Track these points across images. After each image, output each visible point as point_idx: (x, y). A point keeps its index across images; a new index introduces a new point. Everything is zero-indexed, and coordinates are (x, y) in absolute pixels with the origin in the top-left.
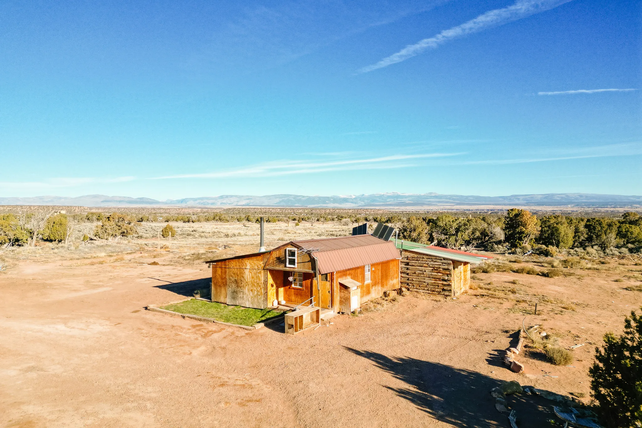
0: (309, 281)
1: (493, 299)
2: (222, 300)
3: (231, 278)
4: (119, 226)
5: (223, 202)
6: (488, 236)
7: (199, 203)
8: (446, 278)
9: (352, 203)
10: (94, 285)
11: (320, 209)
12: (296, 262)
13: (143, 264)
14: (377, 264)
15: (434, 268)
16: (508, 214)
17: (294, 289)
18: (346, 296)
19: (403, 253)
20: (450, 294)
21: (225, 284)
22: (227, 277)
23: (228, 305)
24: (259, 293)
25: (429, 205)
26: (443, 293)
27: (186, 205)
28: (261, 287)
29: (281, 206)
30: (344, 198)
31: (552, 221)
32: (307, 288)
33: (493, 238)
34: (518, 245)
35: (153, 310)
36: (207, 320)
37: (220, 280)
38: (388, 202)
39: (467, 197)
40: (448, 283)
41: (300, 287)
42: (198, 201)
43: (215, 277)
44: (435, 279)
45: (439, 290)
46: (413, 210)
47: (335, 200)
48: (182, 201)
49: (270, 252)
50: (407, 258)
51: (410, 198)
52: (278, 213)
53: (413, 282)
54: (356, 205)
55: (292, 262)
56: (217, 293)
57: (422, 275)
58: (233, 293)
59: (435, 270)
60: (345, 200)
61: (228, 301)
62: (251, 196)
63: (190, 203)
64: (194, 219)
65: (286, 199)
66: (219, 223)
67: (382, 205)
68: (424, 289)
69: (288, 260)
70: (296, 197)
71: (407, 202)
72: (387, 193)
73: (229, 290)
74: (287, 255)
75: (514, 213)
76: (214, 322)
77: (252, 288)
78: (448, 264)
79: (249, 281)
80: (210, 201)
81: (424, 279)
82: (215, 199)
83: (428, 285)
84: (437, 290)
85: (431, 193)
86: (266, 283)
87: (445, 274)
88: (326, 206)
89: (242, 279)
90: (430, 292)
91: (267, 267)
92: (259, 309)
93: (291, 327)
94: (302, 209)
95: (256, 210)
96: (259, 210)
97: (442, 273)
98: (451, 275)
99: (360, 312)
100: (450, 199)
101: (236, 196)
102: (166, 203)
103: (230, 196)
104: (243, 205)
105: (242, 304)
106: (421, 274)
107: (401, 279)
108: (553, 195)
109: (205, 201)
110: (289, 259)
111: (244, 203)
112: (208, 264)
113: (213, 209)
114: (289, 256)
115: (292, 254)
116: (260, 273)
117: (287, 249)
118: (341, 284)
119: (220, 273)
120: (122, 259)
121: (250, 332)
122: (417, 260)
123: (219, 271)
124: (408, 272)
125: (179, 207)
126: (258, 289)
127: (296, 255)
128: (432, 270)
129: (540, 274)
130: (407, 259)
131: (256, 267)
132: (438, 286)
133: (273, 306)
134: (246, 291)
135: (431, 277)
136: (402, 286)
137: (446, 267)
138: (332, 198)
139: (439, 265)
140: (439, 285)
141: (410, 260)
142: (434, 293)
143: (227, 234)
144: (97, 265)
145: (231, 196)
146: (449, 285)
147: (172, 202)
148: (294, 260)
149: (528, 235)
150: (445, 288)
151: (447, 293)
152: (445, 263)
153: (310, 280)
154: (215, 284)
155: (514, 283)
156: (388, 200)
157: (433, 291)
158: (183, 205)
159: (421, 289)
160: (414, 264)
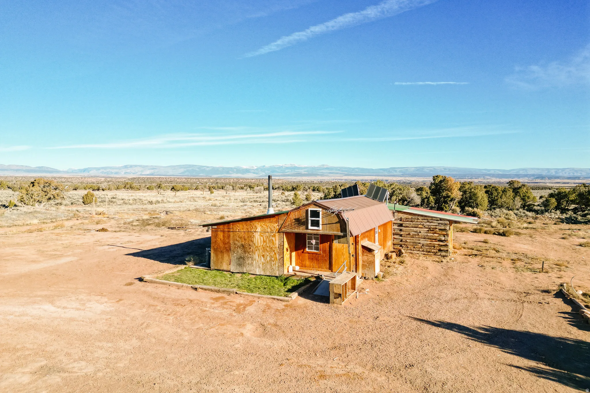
0: (327, 245)
1: (487, 259)
2: (225, 267)
3: (236, 242)
4: (45, 192)
5: (127, 171)
6: (407, 201)
7: (102, 172)
8: (443, 238)
9: (254, 173)
10: (51, 255)
11: (224, 179)
12: (321, 223)
13: (91, 231)
14: (381, 226)
15: (430, 228)
16: (434, 180)
17: (308, 253)
18: (370, 259)
19: (395, 214)
20: (447, 254)
21: (228, 250)
22: (231, 242)
23: (232, 273)
24: (273, 259)
25: (322, 175)
26: (439, 254)
27: (88, 174)
28: (275, 252)
29: (185, 176)
30: (246, 169)
31: (467, 187)
32: (324, 251)
33: (412, 203)
34: (445, 208)
35: (151, 282)
36: (227, 291)
37: (221, 245)
38: (286, 172)
39: (354, 169)
40: (445, 243)
41: (315, 251)
42: (101, 170)
43: (216, 241)
44: (431, 239)
45: (435, 251)
46: (308, 180)
47: (238, 170)
48: (85, 170)
49: (287, 213)
50: (401, 219)
51: (306, 170)
52: (184, 182)
53: (406, 243)
54: (258, 175)
55: (316, 224)
56: (217, 260)
57: (417, 236)
58: (239, 259)
59: (431, 231)
60: (247, 171)
61: (233, 268)
62: (156, 166)
63: (93, 173)
64: (104, 188)
65: (191, 169)
66: (130, 191)
67: (282, 175)
68: (419, 251)
69: (310, 222)
70: (200, 167)
71: (303, 173)
72: (285, 165)
73: (234, 256)
74: (309, 215)
75: (439, 179)
76: (236, 293)
77: (263, 254)
78: (445, 224)
79: (259, 245)
80: (114, 171)
81: (419, 240)
82: (119, 168)
83: (423, 246)
84: (433, 251)
85: (323, 165)
86: (282, 247)
87: (442, 234)
88: (230, 176)
89: (251, 243)
90: (425, 253)
91: (283, 230)
92: (273, 276)
93: (338, 296)
94: (207, 178)
95: (161, 180)
96: (164, 180)
97: (439, 234)
98: (448, 235)
99: (384, 277)
100: (339, 170)
101: (140, 166)
102: (67, 172)
103: (134, 165)
104: (148, 175)
105: (251, 271)
106: (415, 235)
107: (394, 241)
108: (423, 168)
109: (108, 170)
110: (311, 220)
111: (148, 172)
112: (206, 228)
113: (117, 178)
114: (311, 217)
115: (315, 214)
116: (274, 236)
117: (310, 209)
118: (364, 247)
119: (222, 238)
120: (62, 226)
121: (288, 303)
122: (411, 221)
123: (221, 235)
124: (402, 233)
125: (81, 176)
126: (272, 254)
127: (321, 216)
128: (428, 231)
129: (496, 233)
130: (401, 221)
131: (269, 230)
132: (434, 247)
133: (288, 272)
134: (256, 256)
135: (427, 238)
136: (395, 247)
137: (443, 227)
138: (235, 168)
139: (436, 226)
140: (436, 245)
141: (404, 221)
142: (429, 253)
143: (151, 201)
144: (36, 232)
145: (136, 166)
146: (446, 246)
147: (73, 171)
148: (318, 221)
149: (452, 200)
150: (442, 248)
151: (443, 254)
152: (441, 224)
153: (329, 243)
154: (216, 250)
155: (485, 242)
156: (287, 171)
157: (429, 252)
158: (86, 174)
159: (416, 250)
160: (408, 225)
